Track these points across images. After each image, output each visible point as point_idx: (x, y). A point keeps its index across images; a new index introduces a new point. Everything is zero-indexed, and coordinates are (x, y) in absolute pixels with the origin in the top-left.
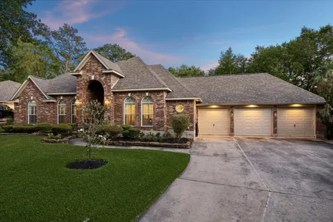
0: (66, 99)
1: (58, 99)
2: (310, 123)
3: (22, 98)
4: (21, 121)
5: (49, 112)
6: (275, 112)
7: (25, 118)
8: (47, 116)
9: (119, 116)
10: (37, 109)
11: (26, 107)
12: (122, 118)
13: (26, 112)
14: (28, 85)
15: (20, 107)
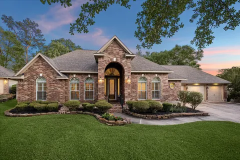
0: (80, 77)
1: (71, 77)
2: (220, 93)
3: (28, 75)
4: (27, 97)
5: (62, 88)
6: (207, 88)
7: (32, 95)
8: (59, 92)
9: (134, 92)
10: (48, 86)
11: (33, 83)
12: (137, 94)
13: (34, 89)
14: (37, 62)
15: (26, 83)
